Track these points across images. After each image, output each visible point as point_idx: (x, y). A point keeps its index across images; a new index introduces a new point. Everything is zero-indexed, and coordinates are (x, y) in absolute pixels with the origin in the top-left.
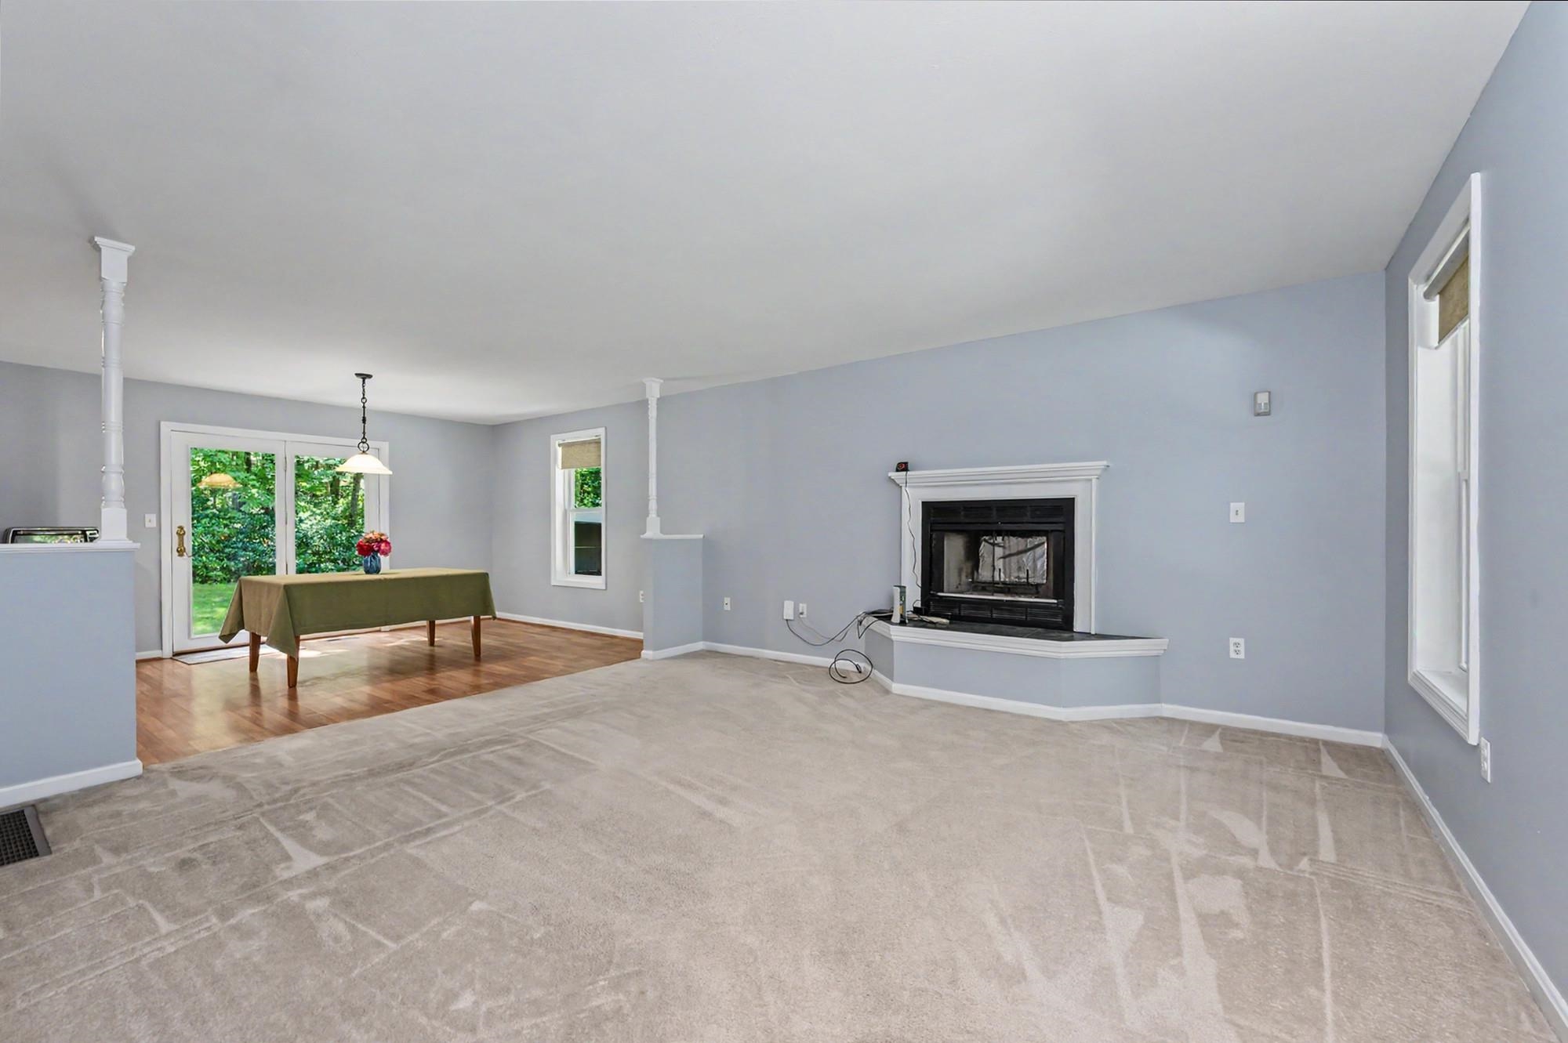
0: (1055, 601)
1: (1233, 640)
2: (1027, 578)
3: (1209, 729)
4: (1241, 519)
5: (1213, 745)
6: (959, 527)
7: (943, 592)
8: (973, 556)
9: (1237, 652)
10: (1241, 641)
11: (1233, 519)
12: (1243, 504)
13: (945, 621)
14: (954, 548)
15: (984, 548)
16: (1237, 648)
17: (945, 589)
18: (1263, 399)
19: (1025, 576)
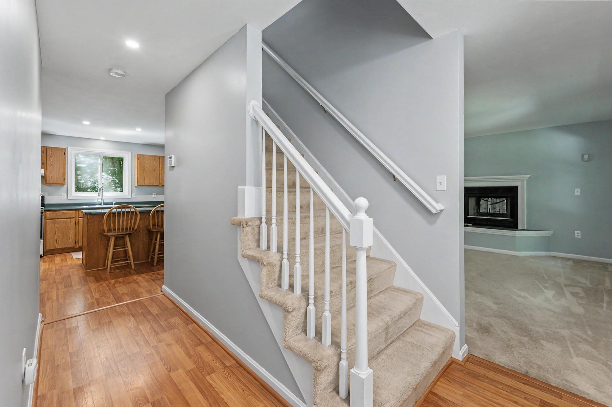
0: (511, 219)
1: (576, 232)
2: (500, 211)
3: (568, 259)
4: (579, 194)
5: (570, 263)
6: (472, 195)
7: (469, 216)
8: (478, 205)
9: (578, 236)
10: (579, 232)
11: (576, 194)
12: (579, 189)
13: (471, 225)
14: (472, 202)
15: (482, 202)
16: (578, 234)
17: (469, 215)
18: (586, 157)
19: (499, 211)
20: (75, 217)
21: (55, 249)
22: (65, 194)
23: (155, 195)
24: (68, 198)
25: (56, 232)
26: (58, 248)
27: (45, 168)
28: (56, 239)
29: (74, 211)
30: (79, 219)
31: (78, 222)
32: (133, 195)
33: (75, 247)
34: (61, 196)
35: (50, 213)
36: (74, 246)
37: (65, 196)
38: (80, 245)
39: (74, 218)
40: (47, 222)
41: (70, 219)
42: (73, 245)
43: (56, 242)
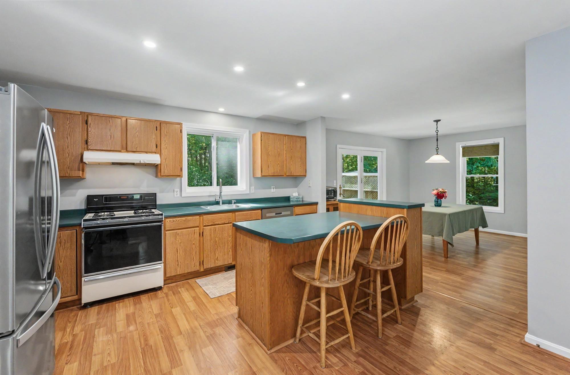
20: (199, 225)
21: (177, 275)
22: (179, 190)
23: (274, 189)
24: (181, 196)
25: (177, 250)
26: (180, 273)
27: (159, 152)
28: (178, 260)
29: (198, 217)
30: (203, 228)
31: (203, 232)
32: (251, 190)
33: (200, 271)
34: (174, 192)
35: (170, 221)
36: (199, 269)
37: (179, 193)
38: (205, 268)
39: (198, 227)
40: (167, 235)
41: (193, 229)
42: (197, 268)
43: (178, 265)
